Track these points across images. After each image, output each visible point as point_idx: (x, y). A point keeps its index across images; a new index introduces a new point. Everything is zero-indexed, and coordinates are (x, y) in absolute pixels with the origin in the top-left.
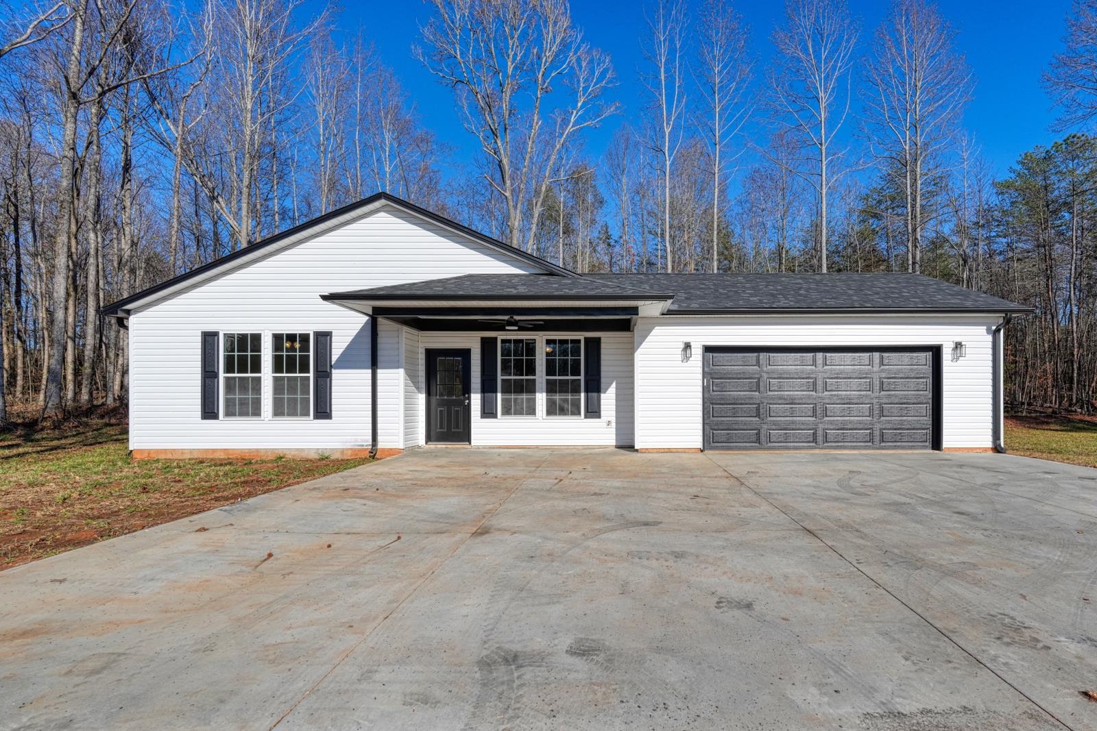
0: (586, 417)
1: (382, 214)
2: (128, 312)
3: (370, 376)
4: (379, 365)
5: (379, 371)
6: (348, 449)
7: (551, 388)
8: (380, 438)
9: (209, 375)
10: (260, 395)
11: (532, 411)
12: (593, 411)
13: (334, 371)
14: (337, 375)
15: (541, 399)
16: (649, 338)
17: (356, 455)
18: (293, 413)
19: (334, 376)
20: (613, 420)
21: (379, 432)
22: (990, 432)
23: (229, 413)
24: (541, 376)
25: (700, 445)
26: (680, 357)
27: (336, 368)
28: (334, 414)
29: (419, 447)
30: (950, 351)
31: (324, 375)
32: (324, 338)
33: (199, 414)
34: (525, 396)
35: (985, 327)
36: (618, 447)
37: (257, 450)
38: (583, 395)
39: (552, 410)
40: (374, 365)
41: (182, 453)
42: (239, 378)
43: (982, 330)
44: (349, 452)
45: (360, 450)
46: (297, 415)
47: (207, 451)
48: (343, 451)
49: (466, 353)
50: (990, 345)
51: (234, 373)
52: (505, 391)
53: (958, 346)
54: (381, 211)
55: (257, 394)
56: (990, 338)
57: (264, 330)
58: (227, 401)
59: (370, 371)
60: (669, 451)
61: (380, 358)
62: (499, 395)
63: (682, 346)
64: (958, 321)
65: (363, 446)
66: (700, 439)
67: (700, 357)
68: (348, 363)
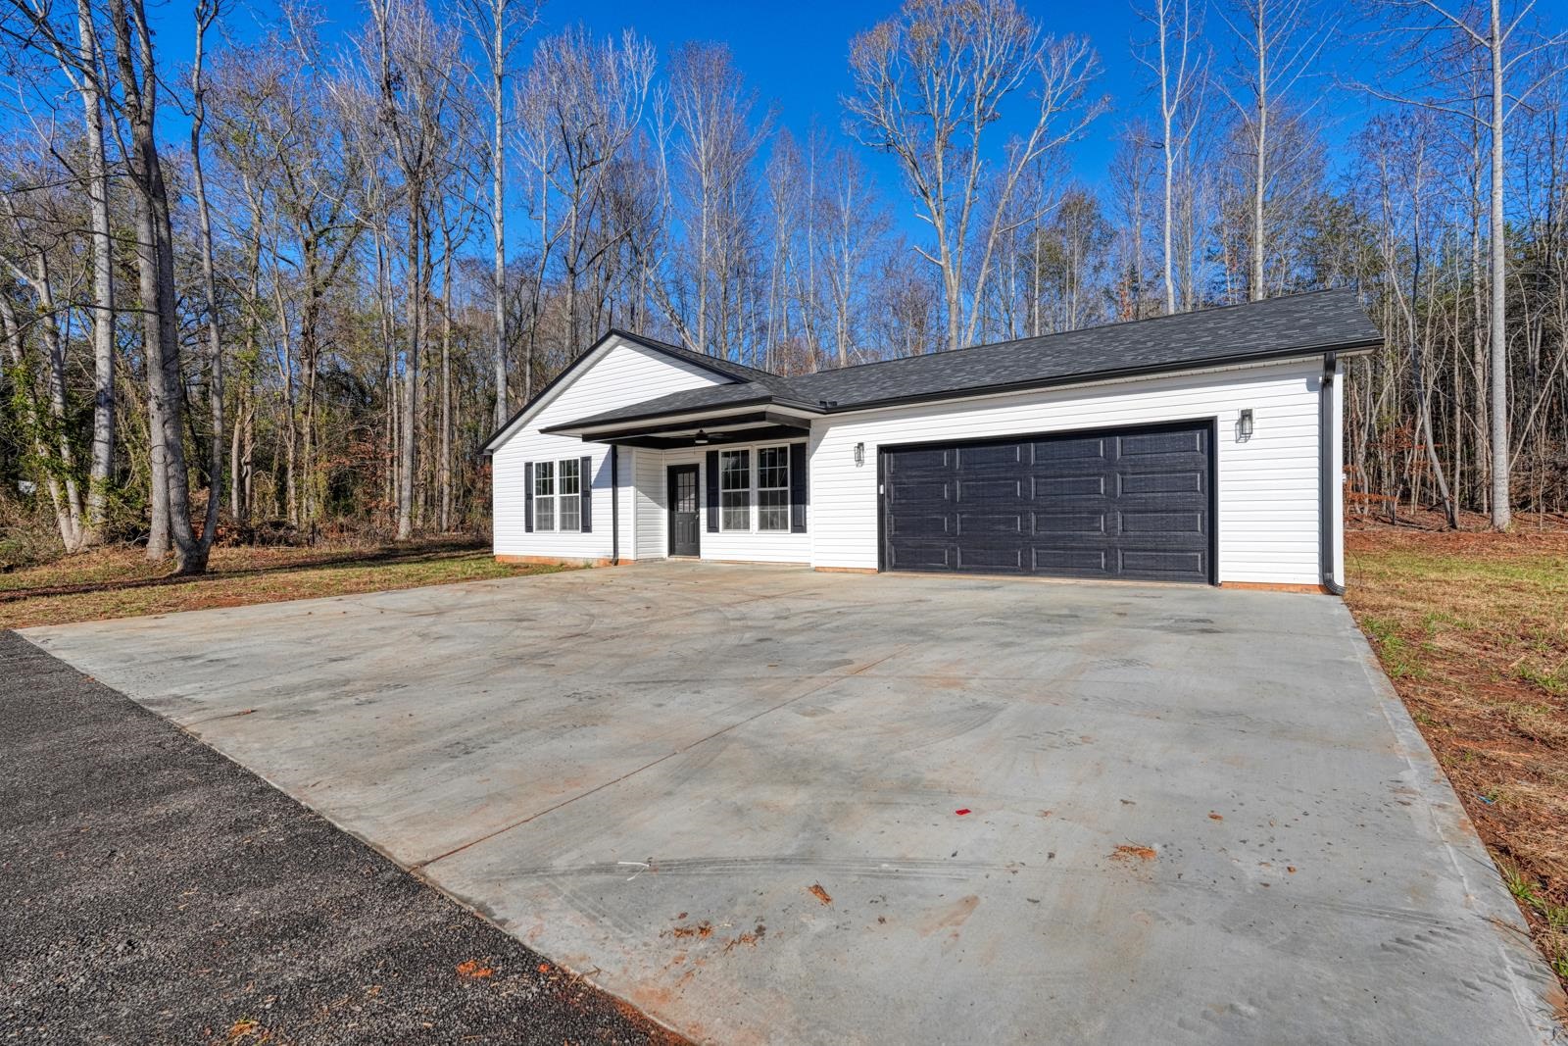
0: (793, 531)
1: (620, 347)
2: (492, 451)
3: (611, 494)
4: (618, 484)
5: (619, 489)
6: (601, 559)
7: (763, 501)
8: (620, 550)
9: (529, 497)
10: (554, 512)
11: (747, 525)
12: (799, 525)
13: (593, 490)
14: (595, 494)
15: (754, 511)
16: (822, 443)
17: (606, 564)
18: (569, 527)
19: (593, 495)
21: (620, 544)
22: (1315, 558)
23: (539, 527)
24: (754, 489)
25: (875, 565)
26: (853, 461)
27: (593, 488)
28: (593, 528)
29: (662, 559)
30: (1232, 425)
31: (587, 495)
32: (587, 460)
33: (524, 528)
34: (741, 509)
35: (1305, 380)
37: (553, 558)
38: (789, 506)
39: (766, 523)
40: (615, 484)
41: (517, 559)
42: (543, 498)
43: (1300, 385)
44: (602, 562)
45: (607, 560)
46: (572, 529)
47: (528, 557)
48: (598, 560)
49: (695, 468)
50: (1315, 408)
51: (541, 495)
52: (727, 505)
53: (1246, 415)
55: (552, 512)
56: (1315, 396)
57: (555, 459)
58: (539, 517)
59: (612, 490)
60: (845, 571)
61: (620, 478)
62: (721, 509)
63: (855, 447)
64: (1247, 375)
65: (609, 556)
66: (876, 558)
67: (875, 460)
68: (599, 484)
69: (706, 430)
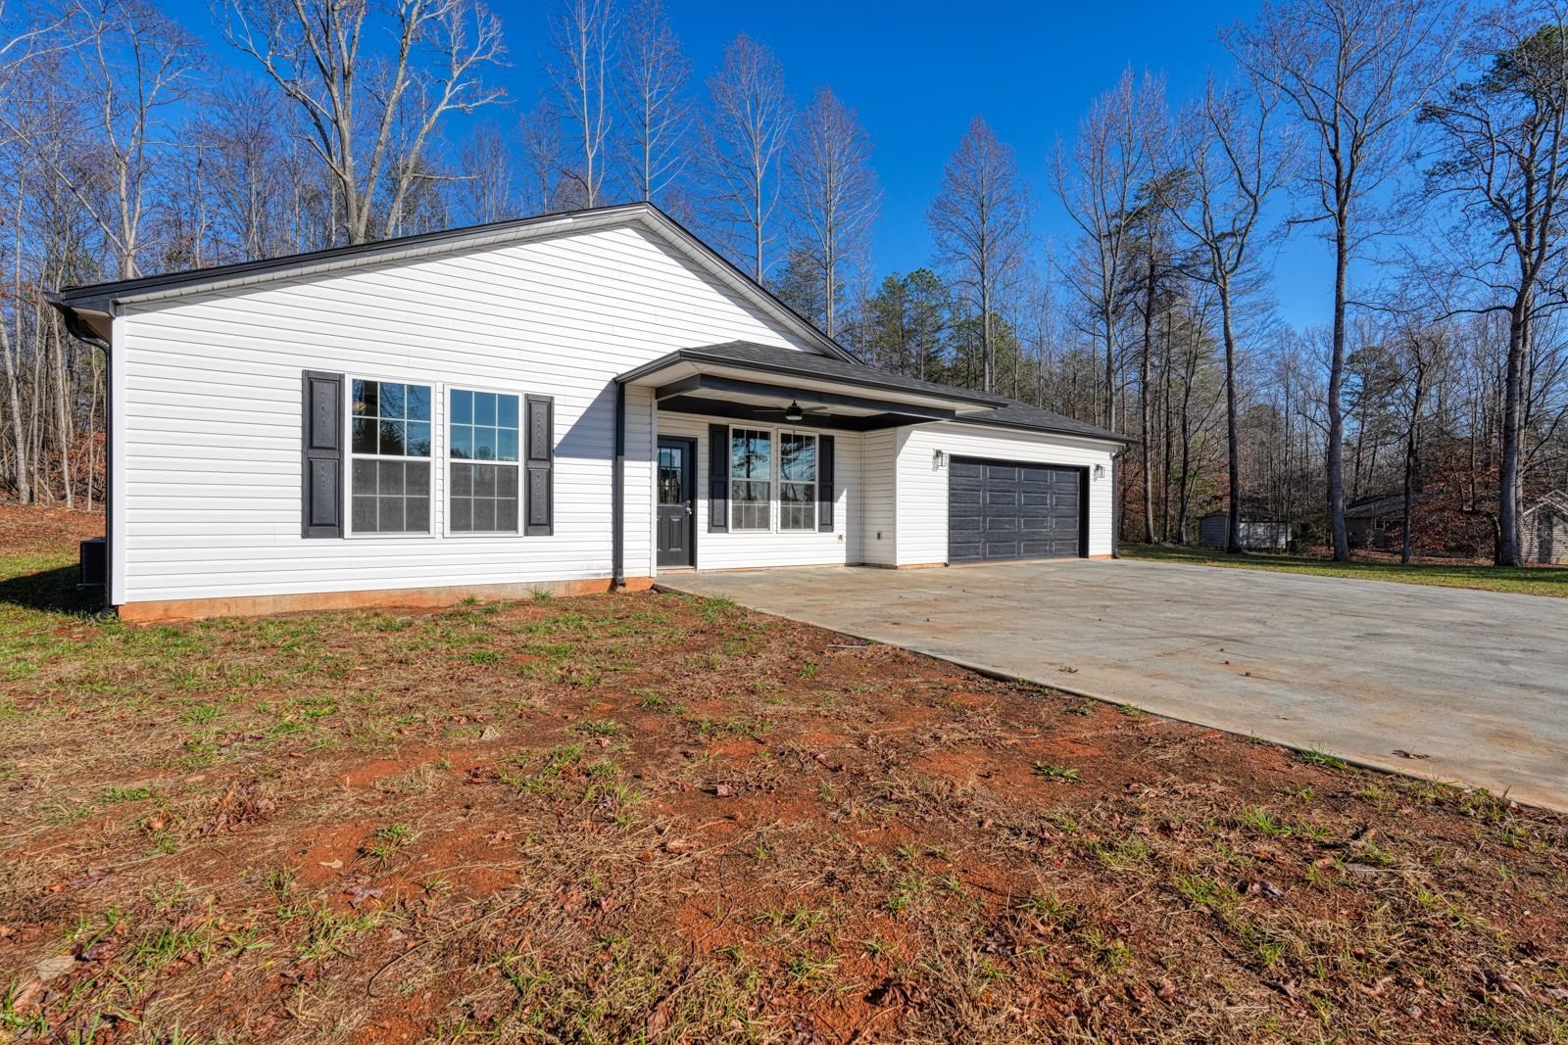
0: (820, 531)
1: (628, 231)
3: (609, 471)
4: (626, 453)
5: (627, 464)
6: (576, 581)
7: (786, 495)
8: (626, 563)
9: (319, 454)
10: (428, 493)
11: (765, 523)
12: (827, 525)
13: (556, 459)
14: (562, 466)
15: (776, 507)
16: (906, 444)
17: (589, 589)
18: (485, 525)
19: (556, 467)
20: (844, 534)
21: (626, 553)
22: (1110, 542)
23: (362, 525)
24: (776, 479)
25: (945, 559)
26: (931, 465)
27: (558, 456)
28: (556, 526)
30: (1094, 473)
31: (540, 465)
33: (298, 528)
34: (758, 504)
35: (1109, 454)
36: (848, 565)
37: (421, 591)
38: (817, 503)
39: (786, 522)
40: (618, 453)
41: (254, 604)
42: (382, 462)
44: (579, 586)
45: (594, 582)
46: (492, 529)
47: (313, 597)
48: (568, 584)
49: (692, 444)
51: (375, 452)
52: (738, 498)
53: (1098, 467)
54: (626, 227)
55: (420, 492)
56: (1111, 462)
57: (435, 382)
58: (357, 503)
59: (610, 463)
60: (921, 567)
61: (627, 445)
62: (731, 503)
63: (933, 453)
64: (1098, 446)
65: (599, 575)
66: (946, 553)
67: (947, 467)
68: (576, 448)
69: (803, 404)
